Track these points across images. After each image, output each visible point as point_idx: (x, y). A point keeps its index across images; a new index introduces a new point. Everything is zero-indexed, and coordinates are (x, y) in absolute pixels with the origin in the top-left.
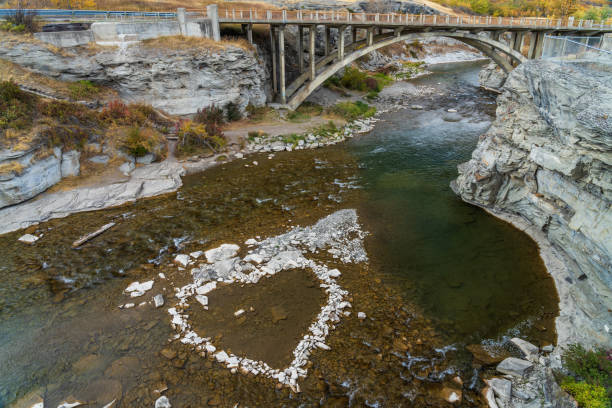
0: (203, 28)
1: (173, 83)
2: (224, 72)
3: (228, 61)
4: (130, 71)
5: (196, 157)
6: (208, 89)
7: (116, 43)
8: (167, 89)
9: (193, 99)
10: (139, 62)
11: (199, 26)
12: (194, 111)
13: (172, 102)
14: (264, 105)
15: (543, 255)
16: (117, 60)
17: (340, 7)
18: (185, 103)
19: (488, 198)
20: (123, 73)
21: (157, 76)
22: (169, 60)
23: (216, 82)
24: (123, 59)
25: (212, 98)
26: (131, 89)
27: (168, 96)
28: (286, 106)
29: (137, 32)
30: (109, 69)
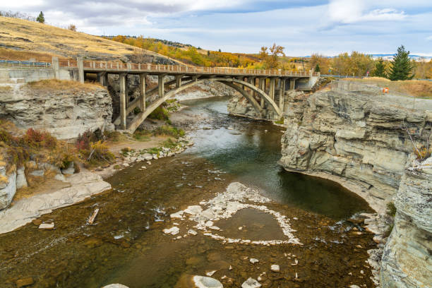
0: (72, 74)
1: (61, 115)
2: (96, 106)
3: (99, 98)
4: (28, 106)
5: (100, 167)
6: (84, 119)
7: (8, 84)
8: (56, 119)
9: (75, 127)
10: (34, 100)
11: (68, 72)
12: (76, 136)
13: (59, 130)
14: (114, 130)
15: (344, 186)
16: (16, 98)
17: (115, 58)
18: (68, 130)
19: (305, 165)
20: (22, 108)
21: (50, 111)
22: (59, 98)
23: (90, 114)
24: (21, 97)
25: (85, 126)
26: (25, 121)
27: (55, 125)
28: (127, 131)
29: (24, 77)
30: (8, 105)
